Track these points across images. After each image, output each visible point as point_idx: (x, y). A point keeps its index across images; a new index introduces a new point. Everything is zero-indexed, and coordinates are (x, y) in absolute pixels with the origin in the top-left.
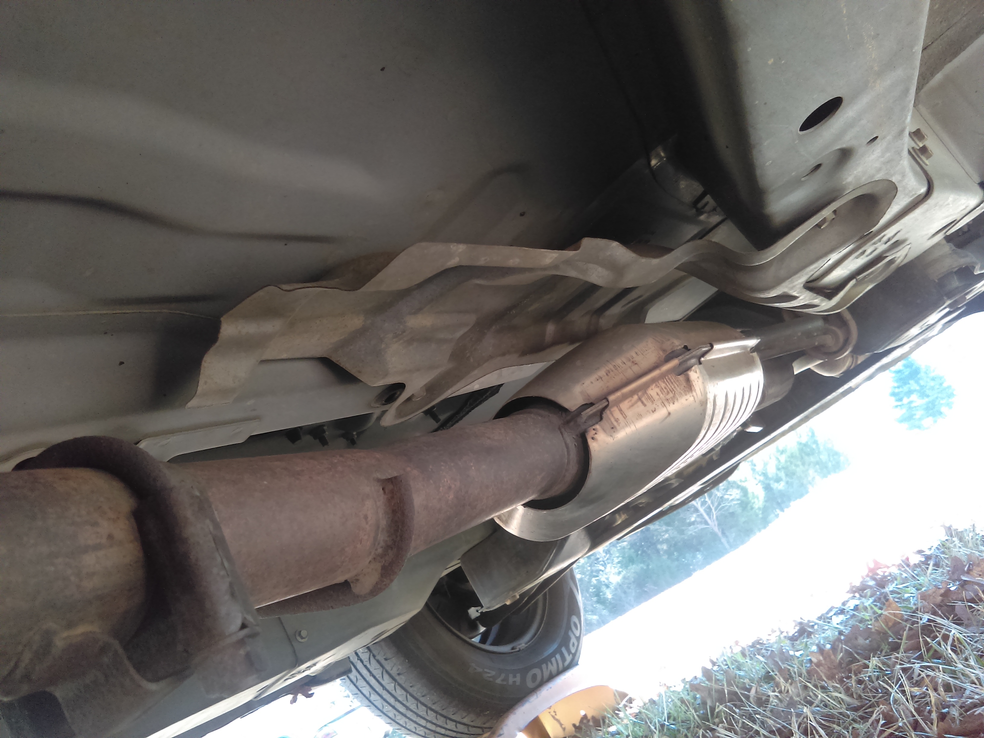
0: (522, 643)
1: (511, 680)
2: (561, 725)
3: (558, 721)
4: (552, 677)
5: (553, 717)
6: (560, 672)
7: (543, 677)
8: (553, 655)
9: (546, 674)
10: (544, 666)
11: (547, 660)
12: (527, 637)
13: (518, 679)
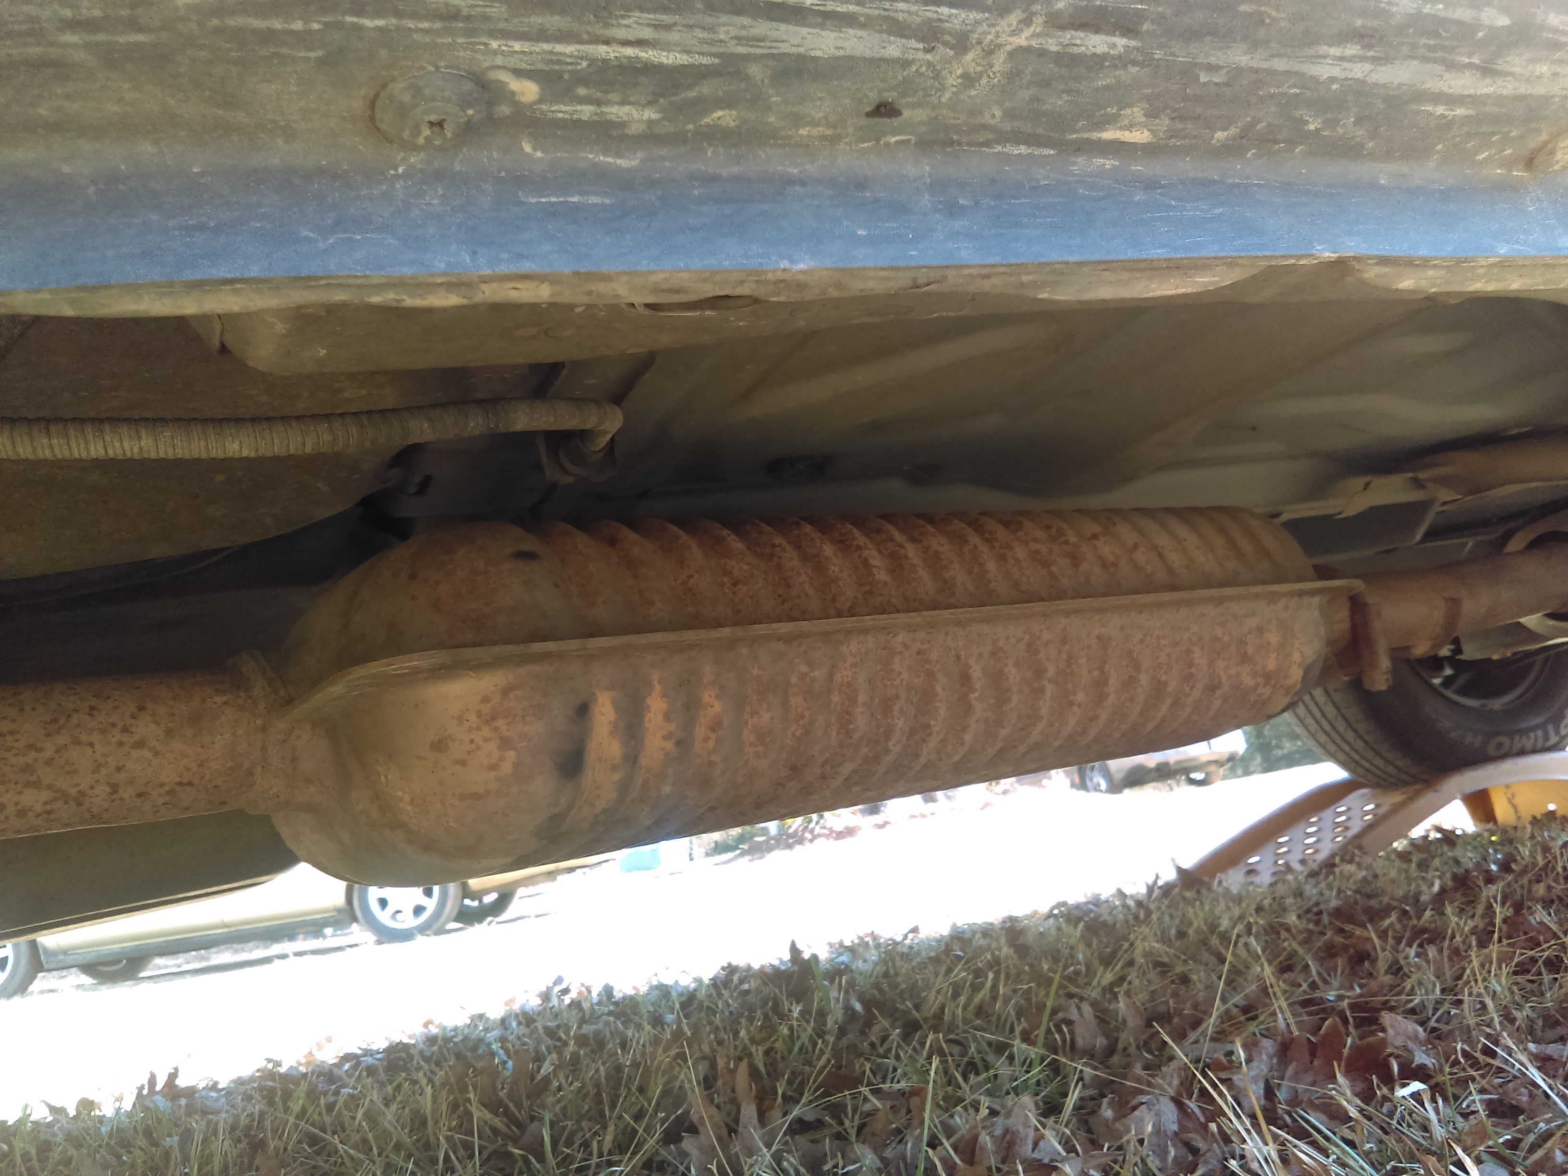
0: (1497, 704)
1: (1469, 738)
2: (1516, 811)
3: (1515, 807)
4: (1522, 752)
5: (1509, 800)
6: (1535, 751)
7: (1511, 747)
8: (1534, 729)
9: (1517, 746)
10: (1517, 738)
11: (1524, 732)
12: (1507, 698)
13: (1479, 740)
